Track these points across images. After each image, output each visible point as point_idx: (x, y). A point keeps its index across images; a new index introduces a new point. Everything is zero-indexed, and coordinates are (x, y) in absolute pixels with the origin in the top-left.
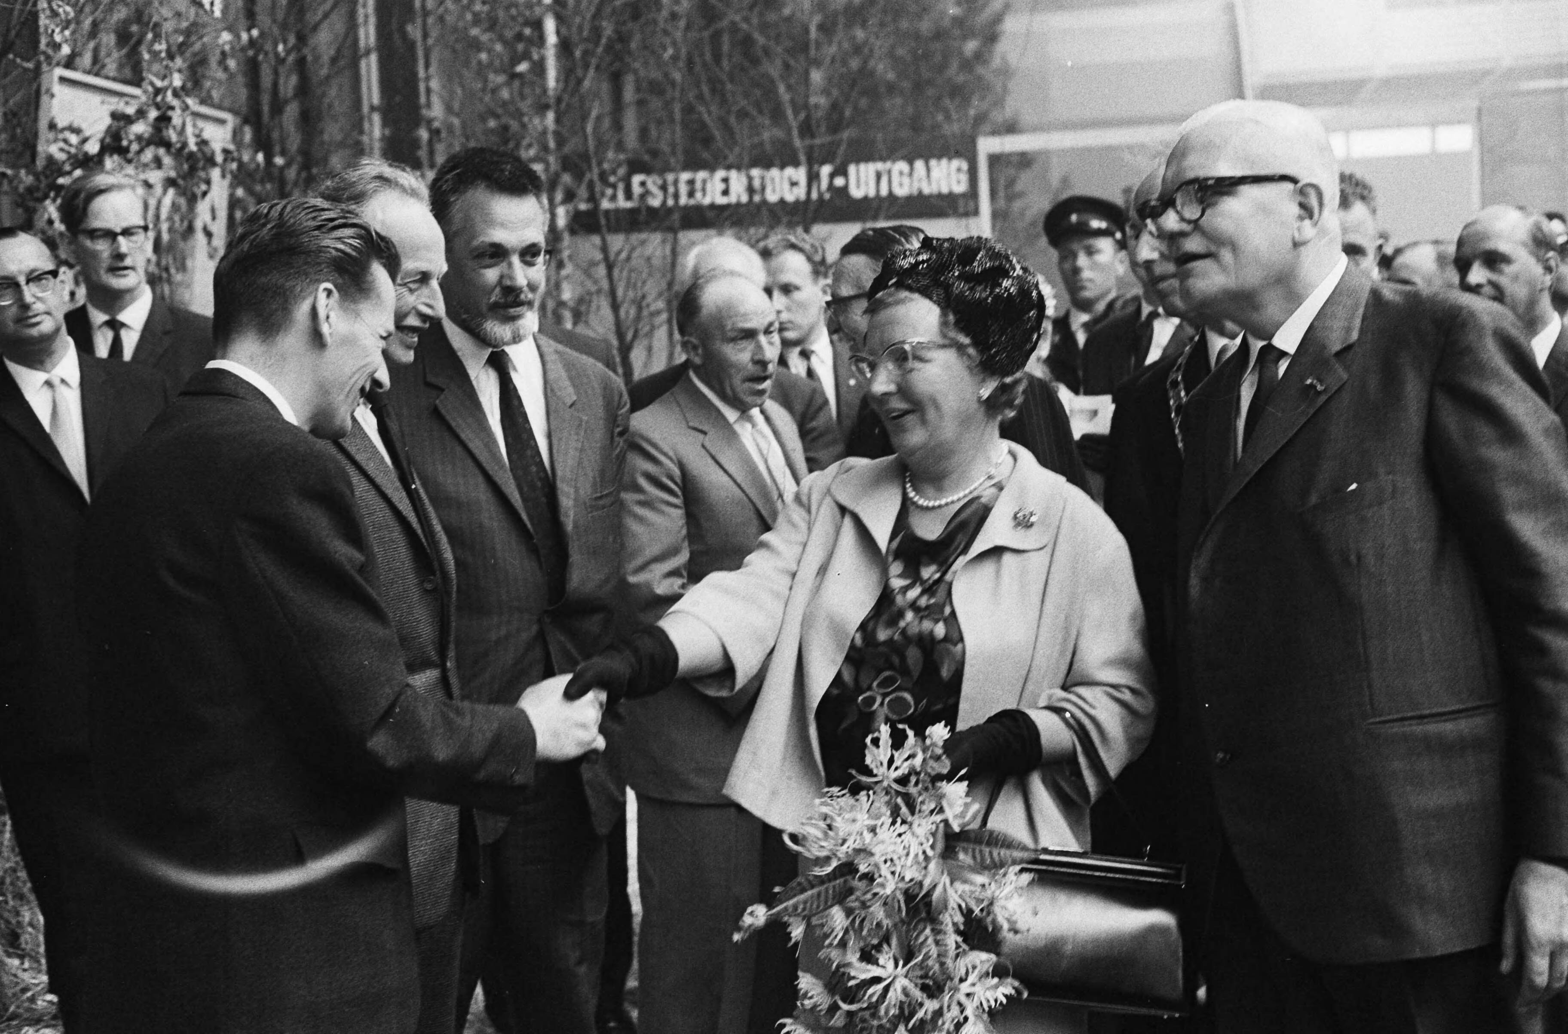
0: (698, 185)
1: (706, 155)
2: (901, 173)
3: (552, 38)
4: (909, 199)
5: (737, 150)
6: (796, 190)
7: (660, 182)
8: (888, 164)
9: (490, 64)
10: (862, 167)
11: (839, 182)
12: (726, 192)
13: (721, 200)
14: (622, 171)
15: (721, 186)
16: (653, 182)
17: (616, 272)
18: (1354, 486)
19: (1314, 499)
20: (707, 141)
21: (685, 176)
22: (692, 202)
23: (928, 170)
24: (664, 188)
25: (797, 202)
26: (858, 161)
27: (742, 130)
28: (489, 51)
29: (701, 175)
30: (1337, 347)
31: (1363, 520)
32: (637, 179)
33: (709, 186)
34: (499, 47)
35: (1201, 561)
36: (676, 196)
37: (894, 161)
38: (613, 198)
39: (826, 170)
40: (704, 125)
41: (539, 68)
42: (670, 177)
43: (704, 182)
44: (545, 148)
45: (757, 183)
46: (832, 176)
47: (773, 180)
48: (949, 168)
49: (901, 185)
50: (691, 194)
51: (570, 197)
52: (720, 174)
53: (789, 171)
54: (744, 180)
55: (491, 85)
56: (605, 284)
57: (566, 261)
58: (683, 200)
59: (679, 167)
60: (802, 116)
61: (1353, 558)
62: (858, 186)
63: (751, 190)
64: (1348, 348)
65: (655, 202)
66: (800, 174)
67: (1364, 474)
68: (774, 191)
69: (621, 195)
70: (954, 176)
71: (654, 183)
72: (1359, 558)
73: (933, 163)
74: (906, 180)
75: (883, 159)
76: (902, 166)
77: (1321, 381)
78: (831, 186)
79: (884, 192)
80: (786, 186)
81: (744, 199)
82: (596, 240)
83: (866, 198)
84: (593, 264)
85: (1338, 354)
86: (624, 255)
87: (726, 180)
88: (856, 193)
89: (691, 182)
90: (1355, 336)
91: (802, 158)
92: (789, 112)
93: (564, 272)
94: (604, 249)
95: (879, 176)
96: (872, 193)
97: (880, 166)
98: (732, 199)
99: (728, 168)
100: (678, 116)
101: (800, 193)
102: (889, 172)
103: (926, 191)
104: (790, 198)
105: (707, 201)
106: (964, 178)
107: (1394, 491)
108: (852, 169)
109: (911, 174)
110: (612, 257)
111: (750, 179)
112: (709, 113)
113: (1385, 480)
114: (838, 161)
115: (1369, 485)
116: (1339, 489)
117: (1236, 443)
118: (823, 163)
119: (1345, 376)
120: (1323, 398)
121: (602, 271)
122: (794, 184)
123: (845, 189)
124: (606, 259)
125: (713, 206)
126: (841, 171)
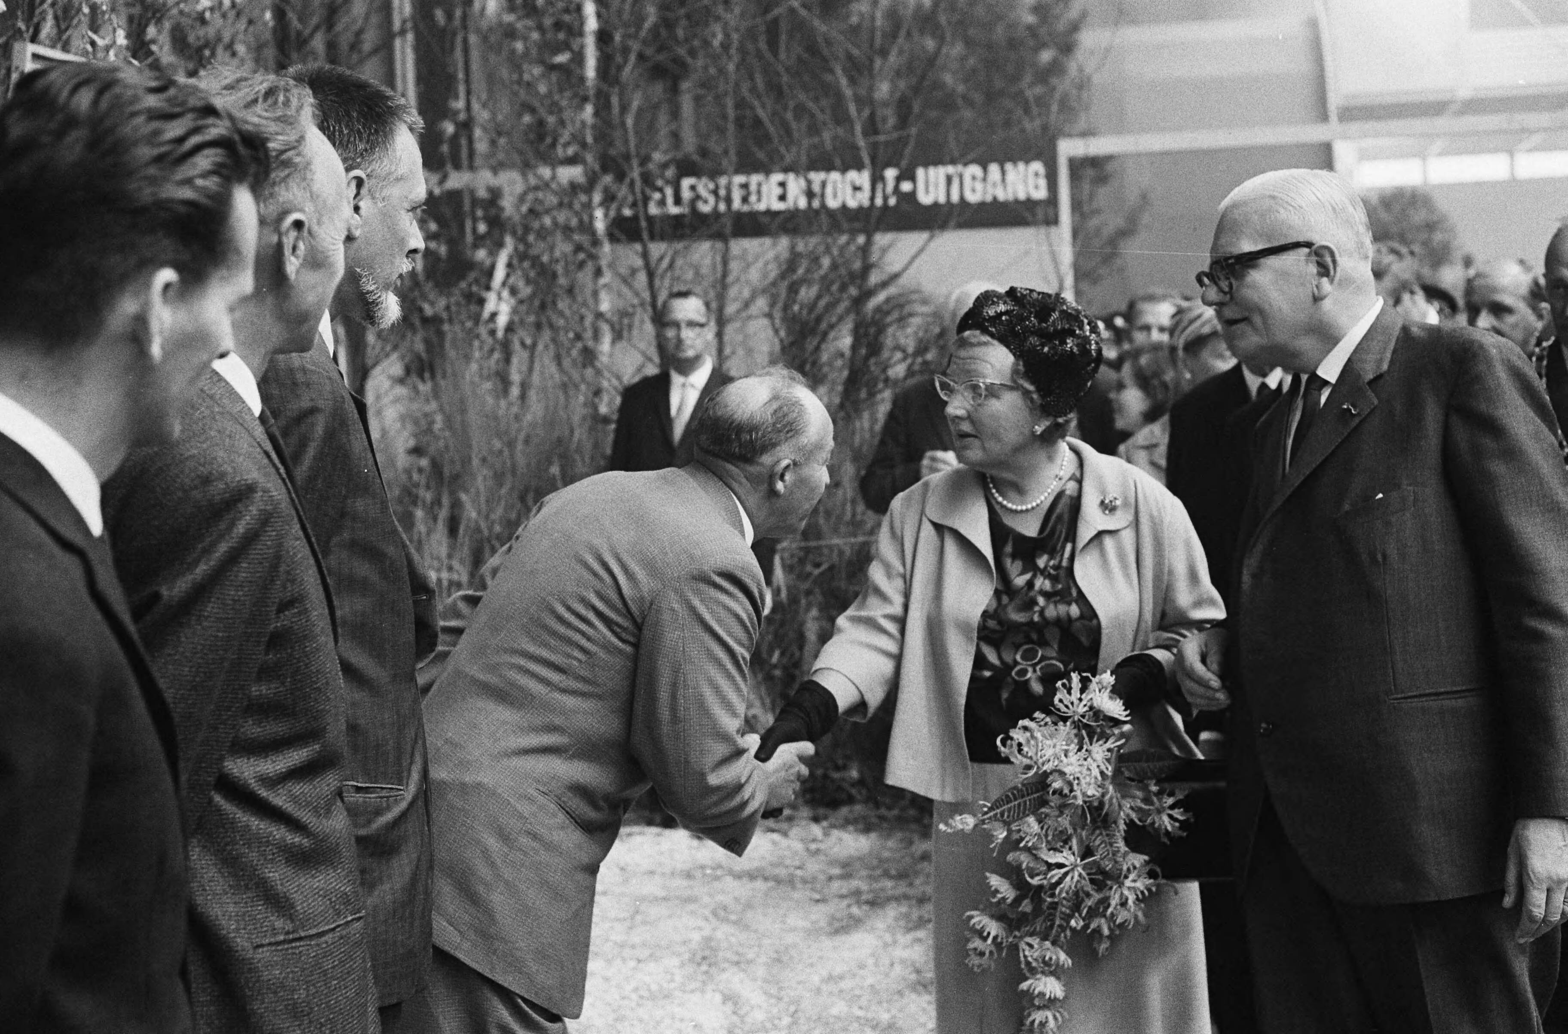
0: (753, 187)
1: (761, 155)
2: (974, 178)
3: (592, 24)
4: (982, 205)
5: (794, 149)
6: (859, 195)
7: (711, 186)
8: (960, 168)
9: (526, 53)
10: (932, 171)
11: (906, 187)
12: (782, 198)
13: (778, 206)
14: (670, 173)
15: (778, 191)
16: (704, 187)
17: (657, 282)
18: (1380, 496)
19: (1347, 507)
20: (764, 139)
21: (739, 179)
22: (745, 208)
23: (1003, 173)
24: (715, 192)
25: (861, 209)
26: (926, 165)
27: (798, 128)
28: (525, 39)
29: (755, 179)
30: (1371, 376)
31: (1388, 524)
32: (686, 183)
33: (764, 189)
34: (535, 36)
35: (1252, 560)
36: (729, 200)
37: (966, 164)
38: (662, 203)
39: (891, 174)
40: (758, 122)
41: (579, 58)
42: (723, 181)
43: (759, 185)
44: (584, 145)
45: (816, 188)
46: (899, 179)
47: (835, 182)
48: (1026, 170)
49: (974, 190)
50: (745, 200)
51: (609, 198)
52: (777, 177)
53: (852, 175)
54: (802, 183)
55: (526, 77)
56: (646, 295)
57: (605, 269)
58: (737, 204)
59: (731, 169)
60: (866, 113)
61: (1379, 557)
62: (927, 191)
63: (810, 194)
64: (1379, 377)
65: (705, 208)
66: (863, 178)
67: (1390, 485)
68: (835, 195)
69: (670, 200)
70: (1031, 180)
71: (706, 186)
72: (1385, 557)
73: (1009, 166)
74: (979, 186)
75: (953, 162)
76: (975, 170)
77: (1355, 407)
78: (896, 189)
79: (955, 198)
80: (849, 190)
81: (802, 203)
82: (638, 247)
83: (936, 205)
84: (634, 272)
85: (1371, 383)
86: (665, 263)
87: (782, 185)
88: (925, 199)
89: (745, 186)
90: (1385, 367)
91: (867, 160)
92: (852, 109)
93: (602, 281)
94: (645, 255)
95: (949, 179)
96: (942, 199)
97: (950, 169)
98: (789, 204)
99: (786, 170)
100: (731, 113)
101: (864, 198)
102: (961, 177)
103: (1001, 196)
104: (852, 204)
105: (762, 207)
106: (1043, 182)
107: (1416, 500)
108: (920, 172)
109: (984, 179)
110: (653, 263)
111: (809, 182)
112: (763, 106)
113: (1408, 489)
114: (904, 163)
115: (1394, 494)
116: (1368, 498)
117: (1284, 459)
118: (888, 165)
119: (1376, 402)
120: (1357, 420)
121: (642, 278)
122: (856, 189)
123: (913, 195)
124: (647, 265)
125: (769, 213)
126: (908, 175)
